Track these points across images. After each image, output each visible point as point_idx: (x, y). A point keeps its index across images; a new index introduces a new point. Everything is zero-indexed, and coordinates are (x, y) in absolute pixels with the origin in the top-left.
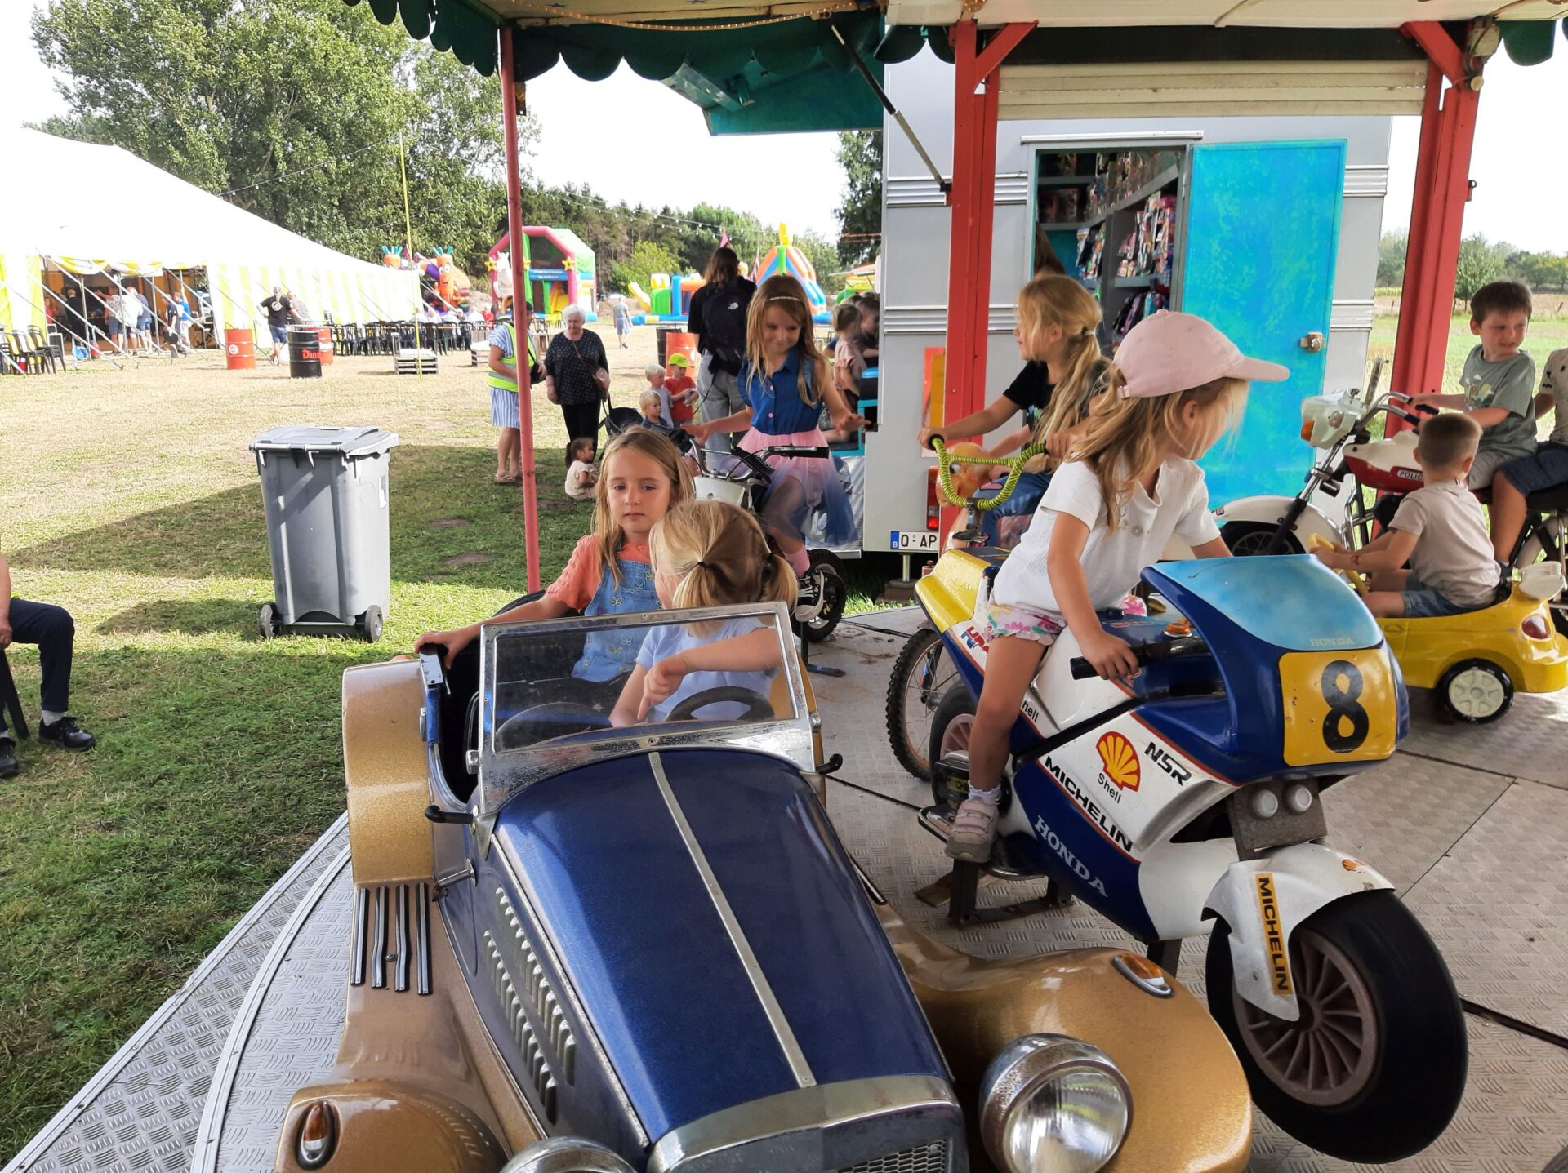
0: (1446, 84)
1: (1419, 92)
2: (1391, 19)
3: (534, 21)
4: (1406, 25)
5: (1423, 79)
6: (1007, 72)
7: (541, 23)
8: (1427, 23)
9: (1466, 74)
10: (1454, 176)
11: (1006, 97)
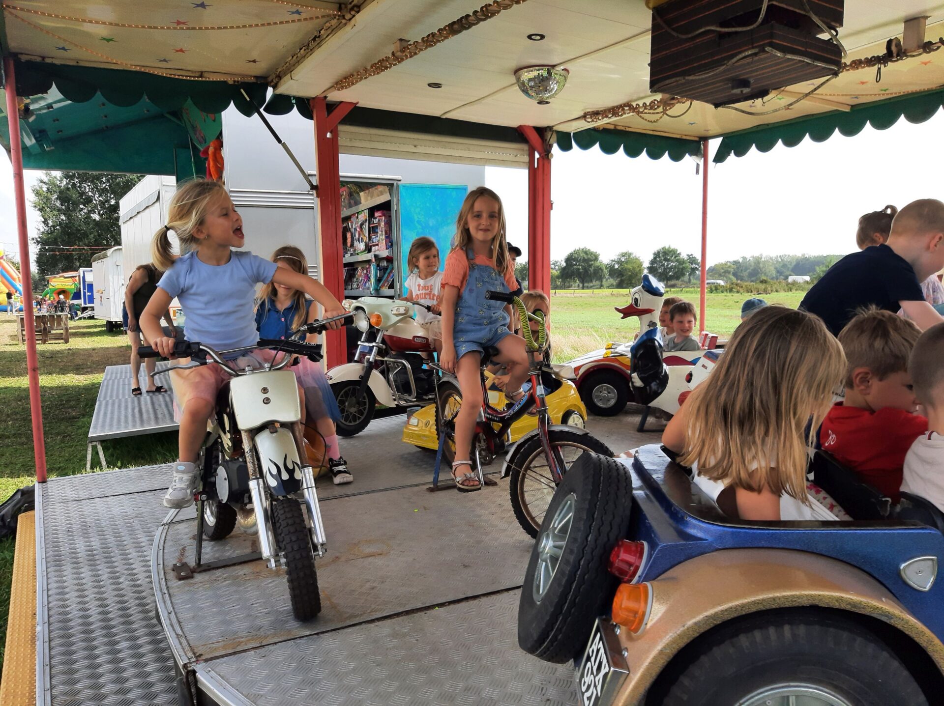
0: (537, 156)
1: (526, 159)
2: (513, 123)
3: (32, 57)
4: (520, 127)
5: (527, 153)
6: (342, 128)
7: (39, 59)
8: (529, 126)
9: (545, 151)
10: (545, 198)
11: (342, 141)
